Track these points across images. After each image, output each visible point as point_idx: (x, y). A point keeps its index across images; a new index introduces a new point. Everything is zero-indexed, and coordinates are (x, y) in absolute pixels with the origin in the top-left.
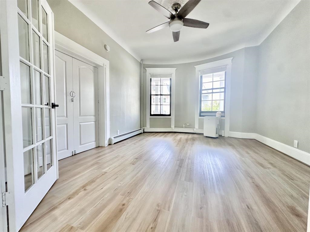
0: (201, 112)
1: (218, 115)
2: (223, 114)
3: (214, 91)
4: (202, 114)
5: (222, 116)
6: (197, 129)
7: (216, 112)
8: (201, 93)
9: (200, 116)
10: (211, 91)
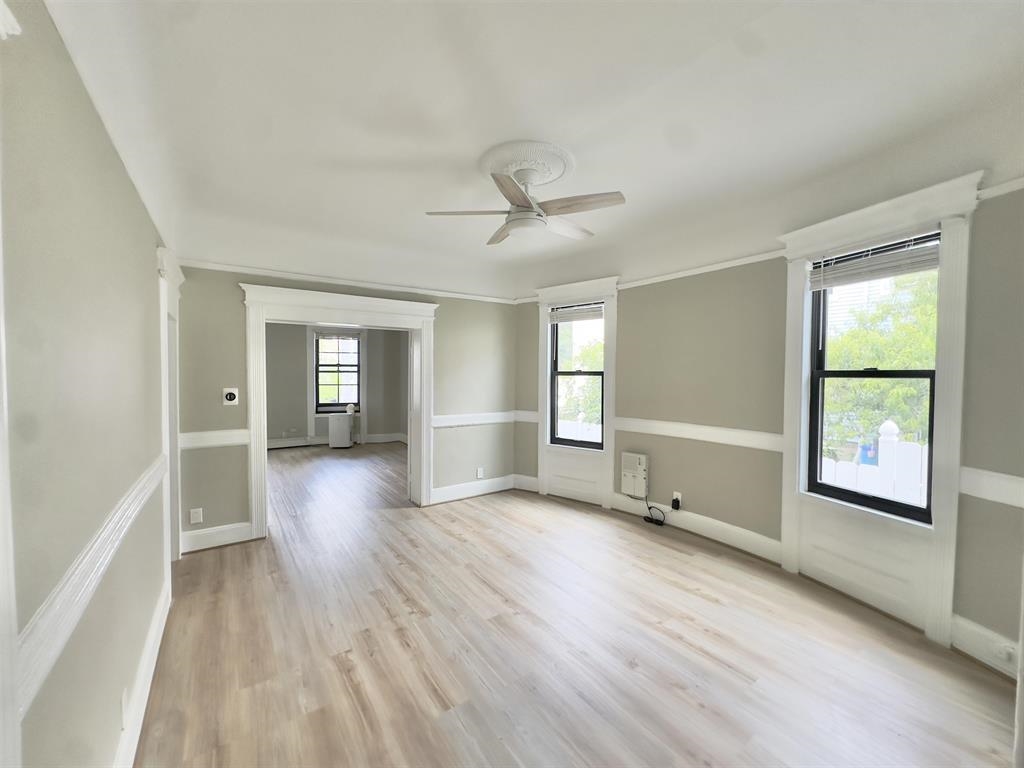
0: (318, 405)
1: (350, 410)
2: (357, 408)
3: (341, 369)
4: (320, 409)
5: (356, 412)
6: (312, 438)
7: (346, 404)
8: (317, 372)
9: (317, 412)
10: (336, 369)
